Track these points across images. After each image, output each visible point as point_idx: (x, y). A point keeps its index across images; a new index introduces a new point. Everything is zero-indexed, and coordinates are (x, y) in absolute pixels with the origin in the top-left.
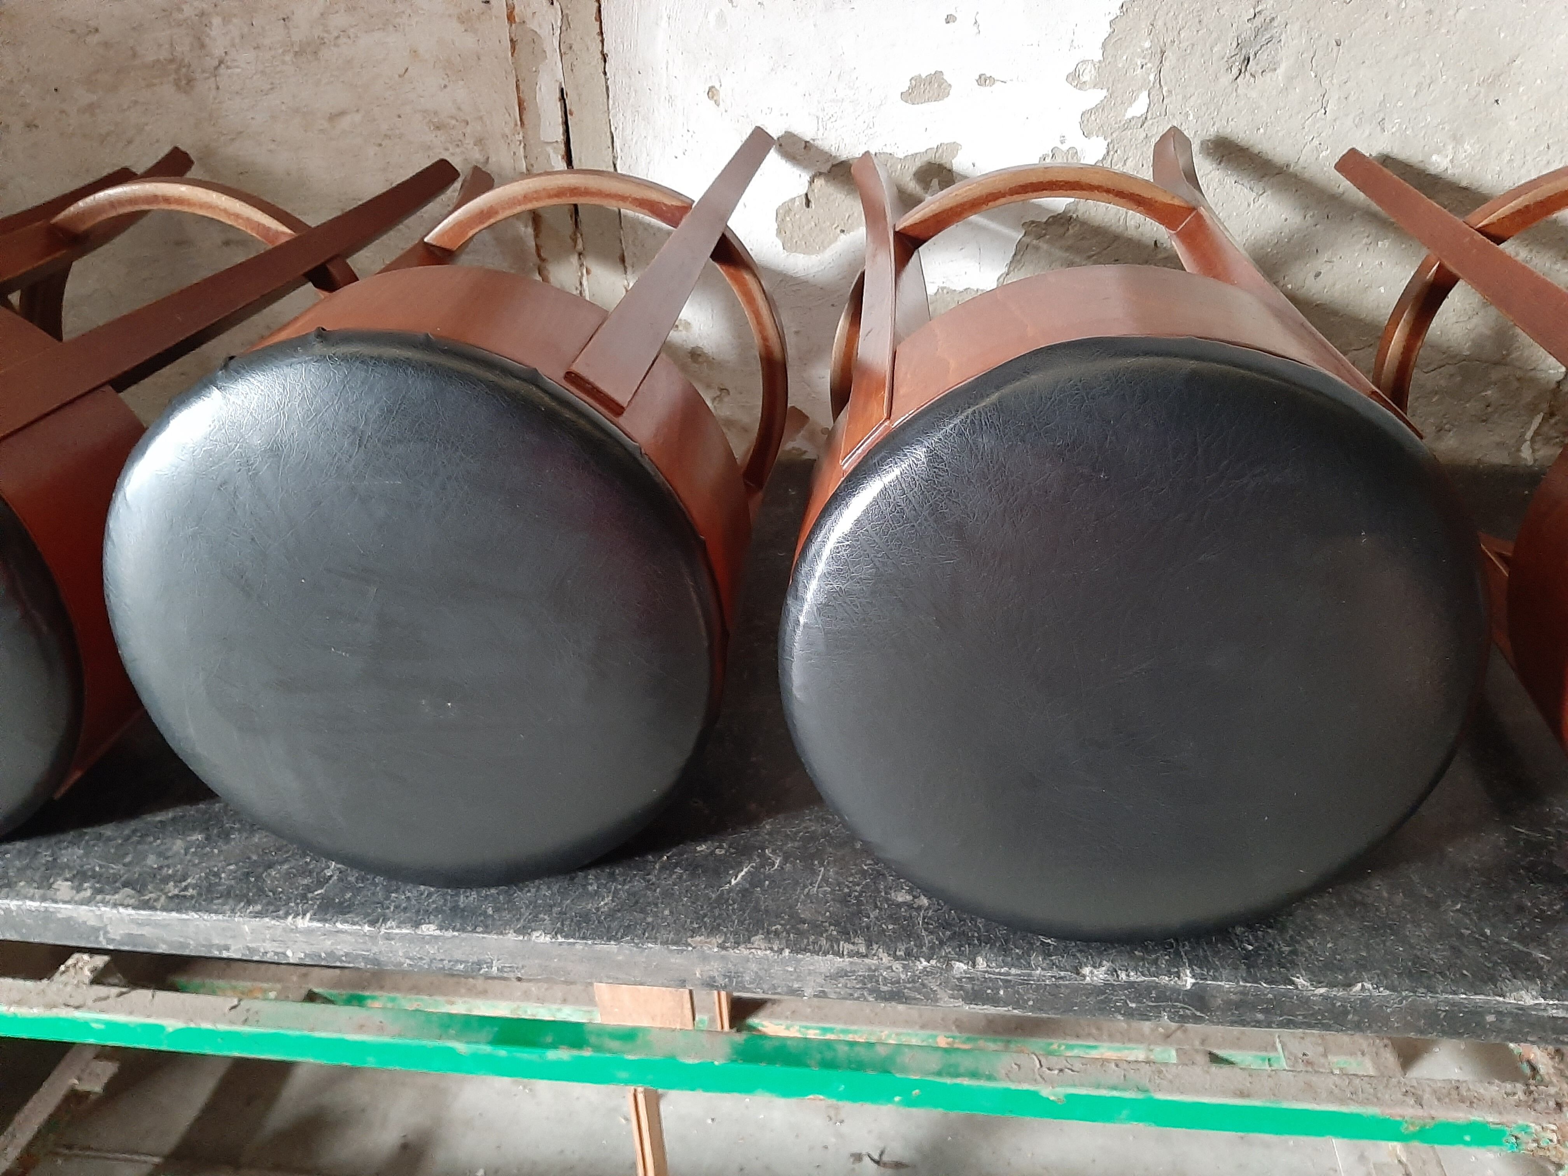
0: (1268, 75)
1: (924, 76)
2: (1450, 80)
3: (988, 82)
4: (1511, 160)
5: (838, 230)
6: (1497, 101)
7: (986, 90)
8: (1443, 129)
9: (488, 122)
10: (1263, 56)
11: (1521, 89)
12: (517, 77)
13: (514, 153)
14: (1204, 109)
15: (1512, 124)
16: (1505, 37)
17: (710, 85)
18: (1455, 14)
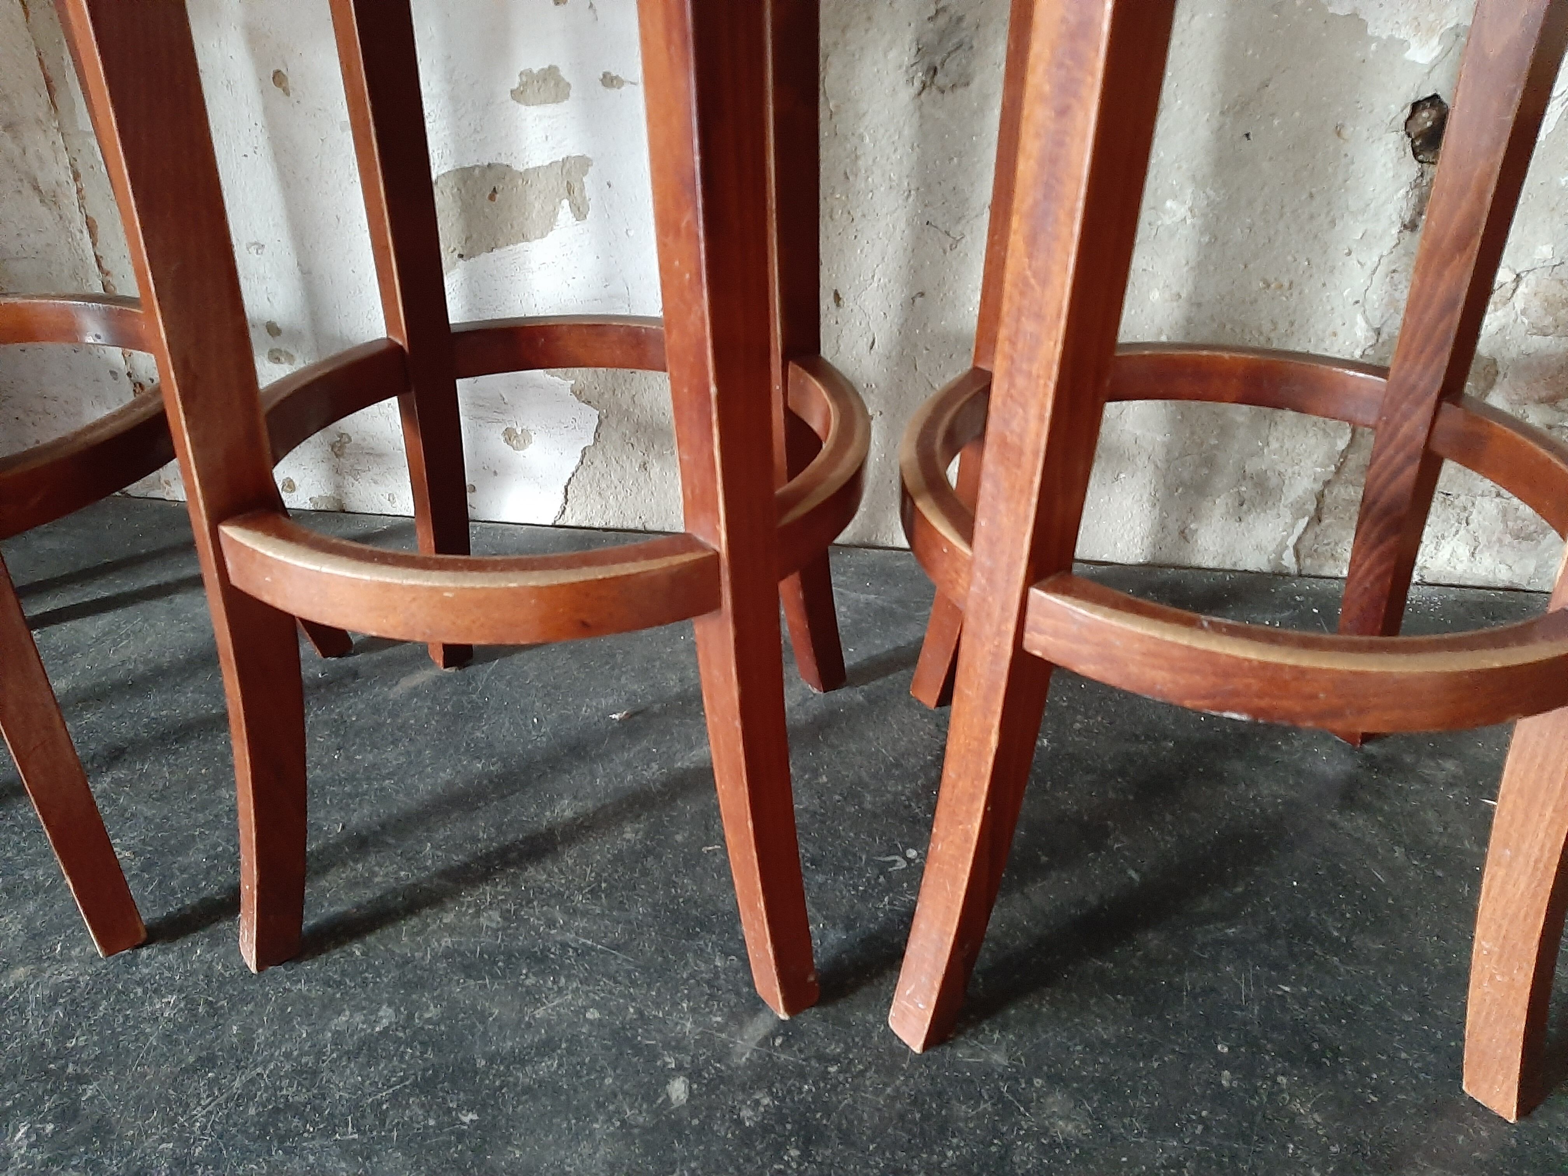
0: (960, 91)
1: (535, 71)
2: (1187, 107)
3: (615, 82)
4: (1264, 212)
5: (456, 254)
6: (1247, 135)
7: (613, 92)
8: (1179, 168)
9: (16, 104)
10: (952, 66)
11: (1276, 122)
12: (37, 48)
13: (54, 143)
14: (882, 131)
15: (1266, 165)
16: (1254, 55)
17: (276, 69)
18: (1189, 22)
